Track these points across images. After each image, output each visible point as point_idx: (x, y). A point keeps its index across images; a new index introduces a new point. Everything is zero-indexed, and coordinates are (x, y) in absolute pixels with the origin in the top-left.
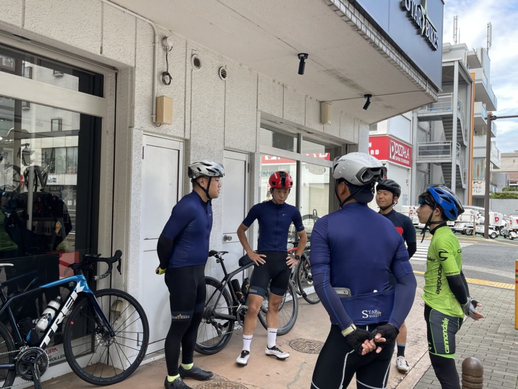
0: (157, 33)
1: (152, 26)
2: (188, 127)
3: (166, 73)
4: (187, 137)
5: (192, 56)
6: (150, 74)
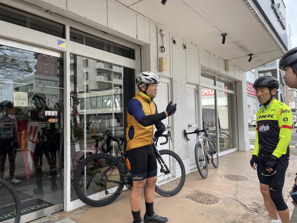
0: (158, 28)
1: (156, 25)
2: (172, 72)
3: (162, 47)
4: (172, 77)
5: (172, 38)
6: (156, 48)
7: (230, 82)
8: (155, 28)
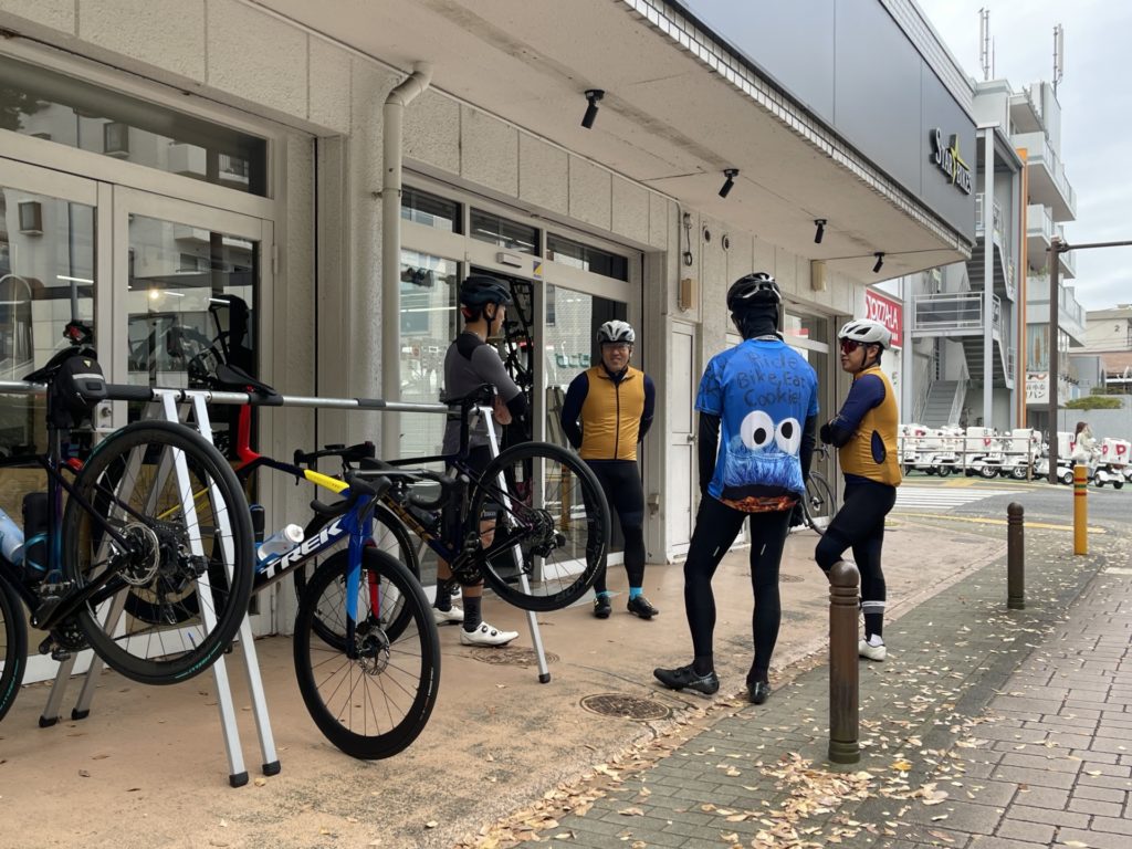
0: (681, 212)
1: (678, 205)
2: (701, 309)
3: (687, 254)
4: (700, 320)
5: (704, 229)
6: (677, 257)
7: (818, 318)
8: (676, 211)
